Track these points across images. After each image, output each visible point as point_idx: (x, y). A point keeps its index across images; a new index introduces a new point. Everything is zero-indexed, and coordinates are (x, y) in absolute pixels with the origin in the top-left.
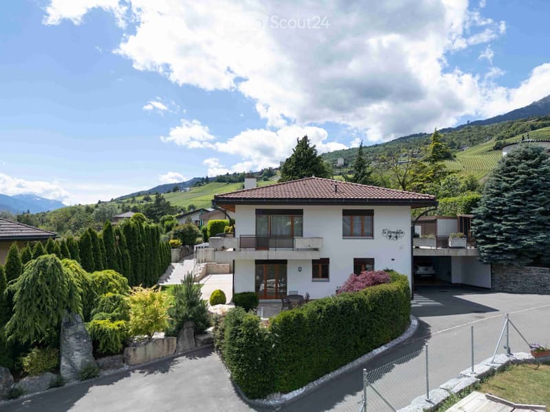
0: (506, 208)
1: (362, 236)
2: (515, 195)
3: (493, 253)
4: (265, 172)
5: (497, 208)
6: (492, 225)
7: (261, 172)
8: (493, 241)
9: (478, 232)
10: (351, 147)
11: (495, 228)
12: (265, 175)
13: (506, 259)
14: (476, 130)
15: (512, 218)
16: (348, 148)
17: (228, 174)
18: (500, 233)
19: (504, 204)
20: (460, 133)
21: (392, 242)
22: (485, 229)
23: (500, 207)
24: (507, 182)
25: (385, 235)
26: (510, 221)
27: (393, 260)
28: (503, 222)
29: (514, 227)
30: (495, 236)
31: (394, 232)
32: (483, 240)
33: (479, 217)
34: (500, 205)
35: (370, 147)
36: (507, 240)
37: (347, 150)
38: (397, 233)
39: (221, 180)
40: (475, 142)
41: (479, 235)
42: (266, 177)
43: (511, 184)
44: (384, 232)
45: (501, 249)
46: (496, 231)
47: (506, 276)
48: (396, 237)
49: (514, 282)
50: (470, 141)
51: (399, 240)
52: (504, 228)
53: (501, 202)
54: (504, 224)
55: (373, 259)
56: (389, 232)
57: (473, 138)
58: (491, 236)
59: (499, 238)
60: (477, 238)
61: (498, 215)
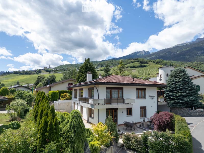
0: (178, 88)
1: (142, 98)
2: (180, 84)
3: (174, 104)
4: (37, 70)
5: (175, 88)
6: (173, 94)
7: (36, 71)
8: (174, 99)
9: (167, 96)
10: (72, 64)
11: (174, 95)
12: (37, 72)
13: (179, 106)
14: (114, 61)
15: (180, 92)
16: (71, 64)
17: (19, 71)
18: (176, 97)
19: (177, 87)
20: (110, 62)
21: (152, 100)
22: (171, 95)
23: (176, 88)
24: (177, 79)
25: (149, 98)
26: (180, 93)
27: (152, 107)
28: (177, 93)
29: (181, 95)
30: (174, 98)
31: (152, 97)
32: (170, 99)
33: (167, 91)
34: (176, 87)
35: (79, 64)
36: (179, 99)
37: (71, 65)
38: (153, 97)
39: (16, 73)
40: (114, 65)
41: (168, 97)
42: (38, 73)
43: (178, 80)
44: (149, 97)
45: (177, 102)
46: (175, 96)
47: (176, 111)
48: (153, 98)
49: (179, 113)
50: (113, 65)
51: (154, 99)
52: (178, 95)
53: (176, 86)
54: (178, 94)
55: (146, 107)
56: (151, 97)
57: (113, 64)
58: (173, 98)
59: (176, 98)
60: (167, 98)
61: (175, 90)
